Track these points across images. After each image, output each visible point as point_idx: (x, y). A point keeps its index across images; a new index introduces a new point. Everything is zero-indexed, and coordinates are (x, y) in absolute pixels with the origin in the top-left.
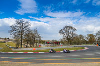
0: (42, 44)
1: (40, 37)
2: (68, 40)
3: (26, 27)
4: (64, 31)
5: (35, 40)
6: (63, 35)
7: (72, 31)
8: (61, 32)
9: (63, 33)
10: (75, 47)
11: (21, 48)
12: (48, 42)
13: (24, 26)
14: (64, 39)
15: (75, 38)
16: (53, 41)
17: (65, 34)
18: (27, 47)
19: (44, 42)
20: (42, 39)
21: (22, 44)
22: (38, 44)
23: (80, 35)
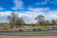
0: (25, 26)
1: (24, 22)
2: (40, 23)
3: (16, 16)
4: (38, 18)
5: (21, 24)
6: (37, 21)
7: (42, 18)
8: (36, 19)
9: (37, 19)
10: (44, 27)
11: (14, 28)
12: (29, 25)
13: (15, 15)
14: (38, 23)
15: (44, 22)
16: (32, 24)
17: (38, 20)
18: (17, 28)
19: (26, 25)
20: (25, 23)
21: (14, 26)
22: (23, 26)
23: (47, 21)
